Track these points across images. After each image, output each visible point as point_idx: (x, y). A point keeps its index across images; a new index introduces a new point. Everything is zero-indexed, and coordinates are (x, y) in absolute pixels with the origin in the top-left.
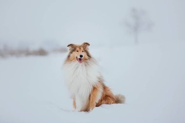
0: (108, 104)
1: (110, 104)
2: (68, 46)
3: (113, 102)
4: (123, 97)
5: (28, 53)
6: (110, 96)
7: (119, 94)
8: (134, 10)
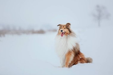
0: (82, 63)
1: (83, 63)
2: (58, 26)
3: (85, 62)
4: (91, 59)
5: (33, 32)
6: (83, 59)
7: (89, 57)
8: (98, 6)
